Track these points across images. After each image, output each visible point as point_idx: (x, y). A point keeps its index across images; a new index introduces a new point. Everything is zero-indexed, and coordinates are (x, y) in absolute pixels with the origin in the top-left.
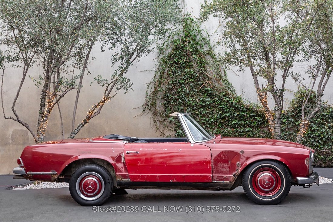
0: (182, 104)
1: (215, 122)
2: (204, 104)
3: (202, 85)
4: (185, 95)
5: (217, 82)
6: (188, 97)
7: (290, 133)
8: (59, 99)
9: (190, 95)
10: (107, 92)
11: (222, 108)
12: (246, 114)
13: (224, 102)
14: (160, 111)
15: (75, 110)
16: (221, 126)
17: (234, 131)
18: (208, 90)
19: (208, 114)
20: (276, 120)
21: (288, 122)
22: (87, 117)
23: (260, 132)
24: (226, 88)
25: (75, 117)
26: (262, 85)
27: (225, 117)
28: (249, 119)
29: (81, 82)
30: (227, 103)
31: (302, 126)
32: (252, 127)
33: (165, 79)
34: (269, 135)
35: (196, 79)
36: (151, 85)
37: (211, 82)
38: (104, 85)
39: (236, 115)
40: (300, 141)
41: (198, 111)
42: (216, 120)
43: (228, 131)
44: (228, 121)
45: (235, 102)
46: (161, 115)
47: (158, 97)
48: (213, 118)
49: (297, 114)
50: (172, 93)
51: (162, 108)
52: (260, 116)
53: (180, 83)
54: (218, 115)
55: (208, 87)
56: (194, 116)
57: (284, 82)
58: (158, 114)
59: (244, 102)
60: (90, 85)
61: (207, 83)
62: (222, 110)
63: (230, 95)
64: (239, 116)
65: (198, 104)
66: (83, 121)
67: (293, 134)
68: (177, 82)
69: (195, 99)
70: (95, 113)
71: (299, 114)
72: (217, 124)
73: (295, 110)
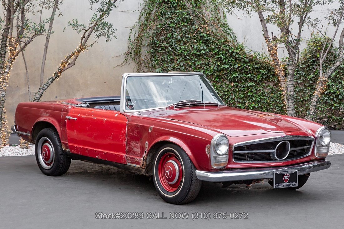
0: (172, 53)
1: (211, 75)
2: (199, 54)
3: (196, 30)
4: (176, 41)
5: (215, 27)
6: (180, 45)
7: (300, 89)
8: (24, 47)
9: (182, 42)
10: (84, 39)
11: (219, 59)
12: (248, 66)
13: (222, 51)
14: (146, 61)
15: (44, 61)
16: (218, 80)
17: (234, 85)
18: (203, 37)
19: (203, 65)
20: (289, 77)
21: (298, 76)
22: (59, 70)
23: (264, 87)
24: (226, 34)
25: (44, 70)
26: (272, 33)
27: (223, 69)
28: (251, 72)
29: (51, 26)
30: (226, 53)
31: (319, 84)
32: (256, 81)
33: (152, 22)
34: (274, 91)
35: (190, 23)
36: (135, 29)
37: (207, 27)
38: (80, 31)
39: (236, 66)
40: (316, 101)
41: (192, 61)
42: (212, 73)
43: (227, 86)
44: (226, 74)
45: (236, 51)
46: (147, 65)
47: (143, 43)
48: (209, 70)
49: (309, 66)
50: (160, 39)
51: (148, 57)
52: (265, 69)
53: (170, 27)
54: (216, 67)
55: (203, 32)
56: (187, 67)
57: (300, 31)
58: (143, 64)
59: (247, 52)
60: (64, 31)
61: (203, 28)
62: (220, 61)
63: (230, 43)
64: (240, 68)
65: (191, 53)
66: (54, 75)
67: (303, 90)
68: (167, 26)
69: (188, 47)
70: (69, 64)
71: (311, 67)
72: (213, 77)
73: (307, 61)
